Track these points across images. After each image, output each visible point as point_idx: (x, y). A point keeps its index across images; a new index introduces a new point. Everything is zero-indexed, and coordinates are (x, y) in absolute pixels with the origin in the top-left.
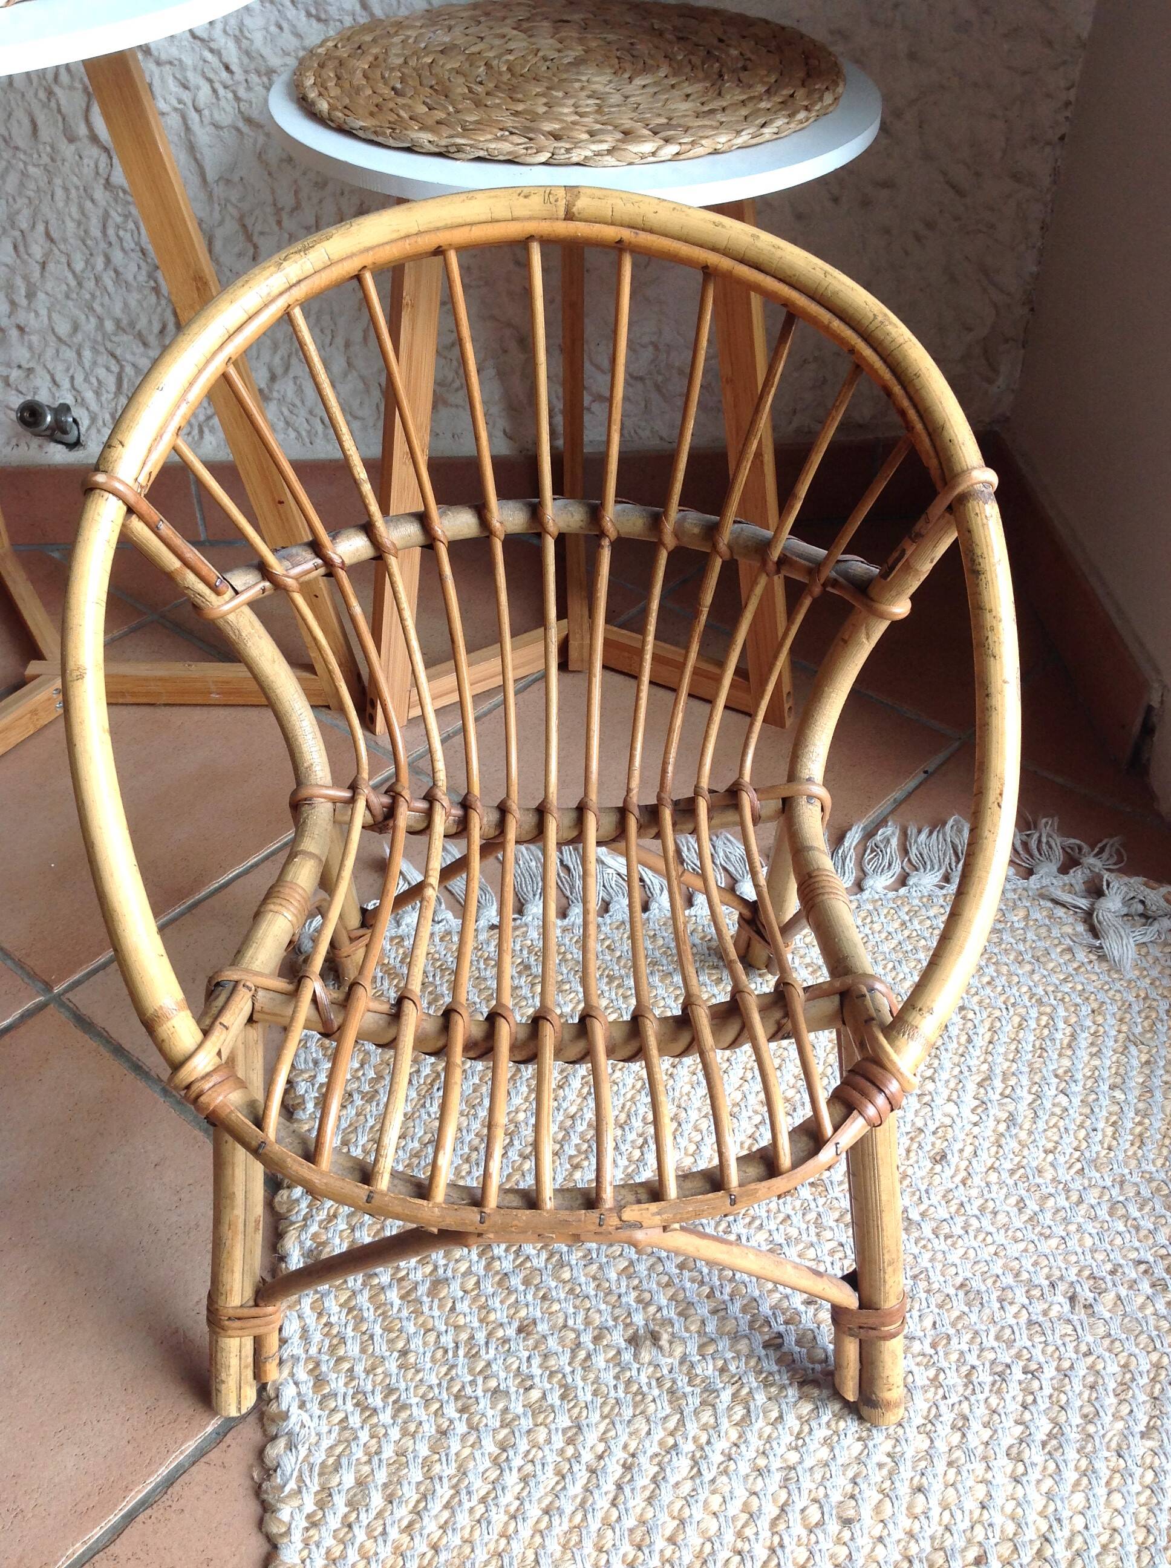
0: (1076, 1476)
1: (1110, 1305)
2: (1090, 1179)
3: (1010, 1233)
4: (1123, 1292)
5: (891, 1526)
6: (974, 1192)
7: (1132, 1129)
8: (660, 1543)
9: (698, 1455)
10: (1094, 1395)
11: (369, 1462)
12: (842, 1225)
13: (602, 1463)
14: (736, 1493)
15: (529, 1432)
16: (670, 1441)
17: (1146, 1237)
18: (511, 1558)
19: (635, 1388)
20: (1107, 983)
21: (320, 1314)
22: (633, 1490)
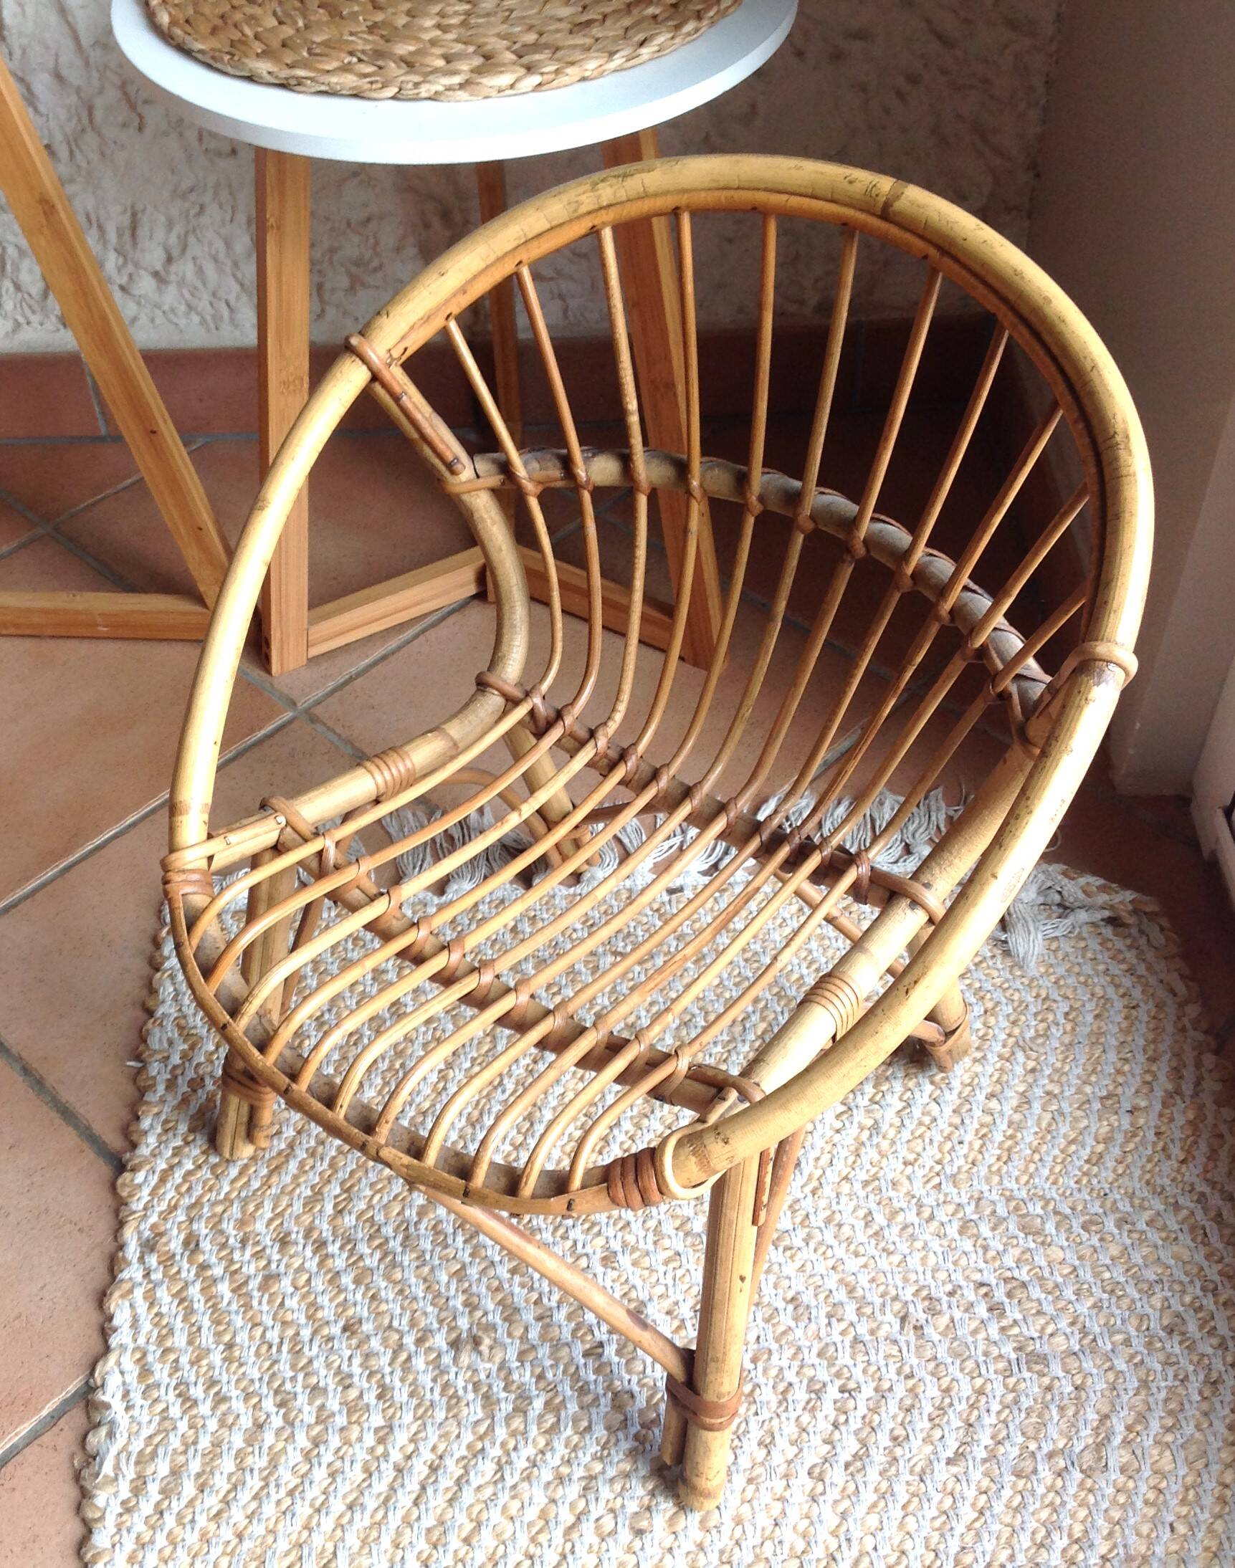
0: (875, 1497)
1: (942, 1328)
2: (946, 1195)
3: (852, 1248)
4: (958, 1314)
5: (681, 1537)
6: (823, 1203)
7: (1001, 1143)
8: (454, 1542)
9: (504, 1460)
10: (908, 1419)
11: (185, 1452)
12: (681, 1234)
13: (410, 1463)
14: (535, 1500)
15: (342, 1429)
16: (479, 1445)
17: (994, 1258)
18: (311, 1550)
19: (451, 1392)
20: (1007, 980)
21: (152, 1305)
22: (435, 1491)
